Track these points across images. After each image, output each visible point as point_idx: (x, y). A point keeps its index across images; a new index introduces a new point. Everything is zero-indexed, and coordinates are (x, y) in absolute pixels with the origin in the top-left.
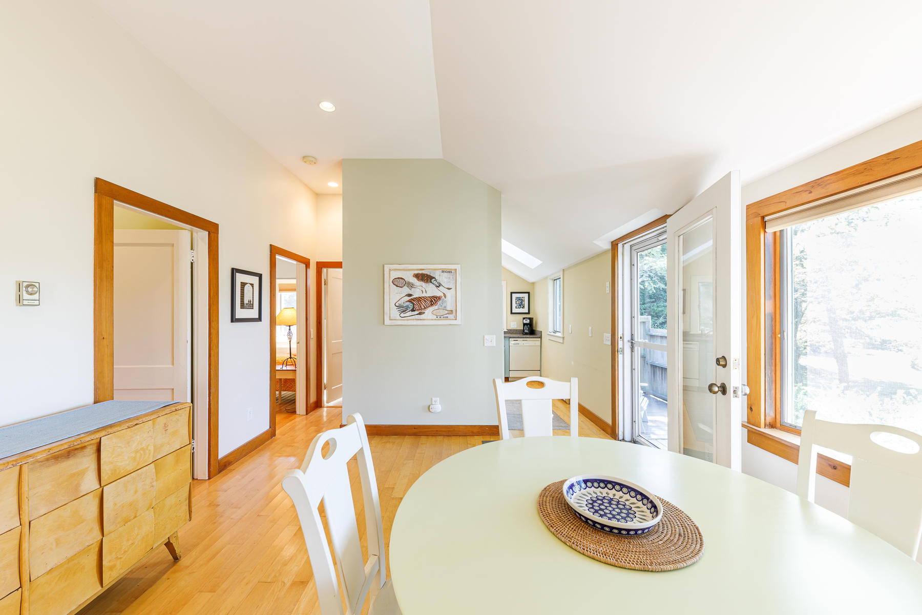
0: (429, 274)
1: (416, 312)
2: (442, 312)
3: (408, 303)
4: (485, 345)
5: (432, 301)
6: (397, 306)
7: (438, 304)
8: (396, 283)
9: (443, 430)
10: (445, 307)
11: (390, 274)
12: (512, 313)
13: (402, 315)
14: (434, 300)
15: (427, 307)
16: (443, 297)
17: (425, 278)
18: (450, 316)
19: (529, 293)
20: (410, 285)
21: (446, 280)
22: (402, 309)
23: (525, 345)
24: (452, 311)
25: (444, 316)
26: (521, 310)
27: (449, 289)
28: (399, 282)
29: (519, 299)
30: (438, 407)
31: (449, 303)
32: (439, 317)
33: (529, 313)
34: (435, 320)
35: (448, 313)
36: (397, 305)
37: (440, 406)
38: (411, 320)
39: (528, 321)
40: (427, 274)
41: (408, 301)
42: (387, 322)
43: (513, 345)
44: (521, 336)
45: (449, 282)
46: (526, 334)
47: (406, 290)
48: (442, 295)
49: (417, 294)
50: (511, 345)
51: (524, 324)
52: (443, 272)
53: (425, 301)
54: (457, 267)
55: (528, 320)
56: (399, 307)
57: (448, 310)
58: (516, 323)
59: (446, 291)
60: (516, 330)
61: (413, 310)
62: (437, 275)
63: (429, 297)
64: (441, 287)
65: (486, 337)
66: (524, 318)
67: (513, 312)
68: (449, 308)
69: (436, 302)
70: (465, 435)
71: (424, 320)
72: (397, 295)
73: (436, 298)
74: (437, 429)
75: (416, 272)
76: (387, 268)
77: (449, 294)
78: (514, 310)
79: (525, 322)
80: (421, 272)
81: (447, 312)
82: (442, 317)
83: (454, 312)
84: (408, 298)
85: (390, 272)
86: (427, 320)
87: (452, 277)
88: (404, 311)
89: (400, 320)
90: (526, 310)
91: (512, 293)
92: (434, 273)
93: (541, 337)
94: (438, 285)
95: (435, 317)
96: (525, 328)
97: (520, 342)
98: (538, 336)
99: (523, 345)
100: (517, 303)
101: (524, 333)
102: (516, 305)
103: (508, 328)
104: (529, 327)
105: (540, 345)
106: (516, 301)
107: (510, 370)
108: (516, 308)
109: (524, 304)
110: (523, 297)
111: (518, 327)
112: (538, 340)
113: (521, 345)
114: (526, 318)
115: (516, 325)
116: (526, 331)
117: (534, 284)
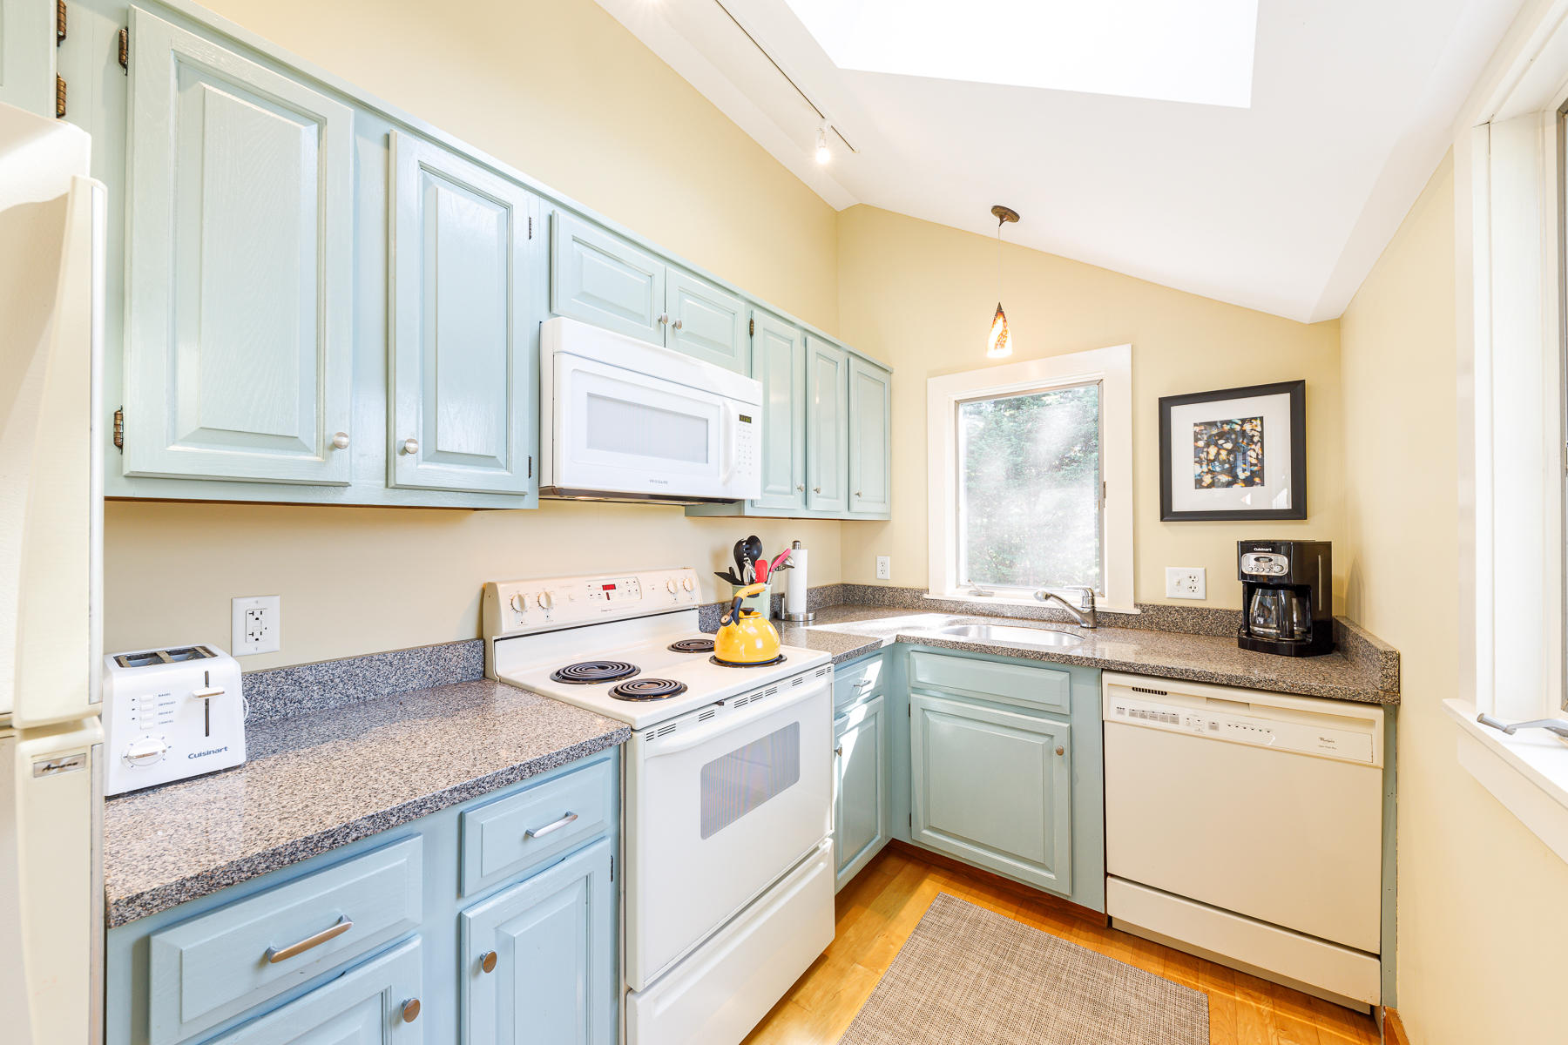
12: (1168, 513)
19: (1296, 391)
23: (1222, 733)
26: (1243, 498)
29: (1221, 435)
33: (1299, 511)
39: (1279, 566)
43: (1126, 718)
44: (1231, 661)
46: (1271, 648)
50: (1110, 714)
51: (1252, 585)
55: (1283, 560)
60: (1201, 613)
66: (1246, 547)
67: (1177, 507)
78: (1186, 498)
79: (1250, 564)
91: (1166, 404)
93: (1388, 702)
96: (1261, 603)
97: (1187, 703)
98: (1370, 680)
99: (1213, 734)
100: (1203, 456)
101: (1251, 643)
102: (1198, 469)
103: (1148, 598)
104: (1294, 601)
105: (1379, 760)
106: (1201, 444)
107: (1107, 874)
108: (1199, 483)
109: (1261, 461)
110: (1250, 420)
111: (1200, 594)
112: (1371, 723)
113: (1192, 731)
114: (1274, 546)
115: (1200, 584)
116: (1267, 629)
117: (1334, 328)
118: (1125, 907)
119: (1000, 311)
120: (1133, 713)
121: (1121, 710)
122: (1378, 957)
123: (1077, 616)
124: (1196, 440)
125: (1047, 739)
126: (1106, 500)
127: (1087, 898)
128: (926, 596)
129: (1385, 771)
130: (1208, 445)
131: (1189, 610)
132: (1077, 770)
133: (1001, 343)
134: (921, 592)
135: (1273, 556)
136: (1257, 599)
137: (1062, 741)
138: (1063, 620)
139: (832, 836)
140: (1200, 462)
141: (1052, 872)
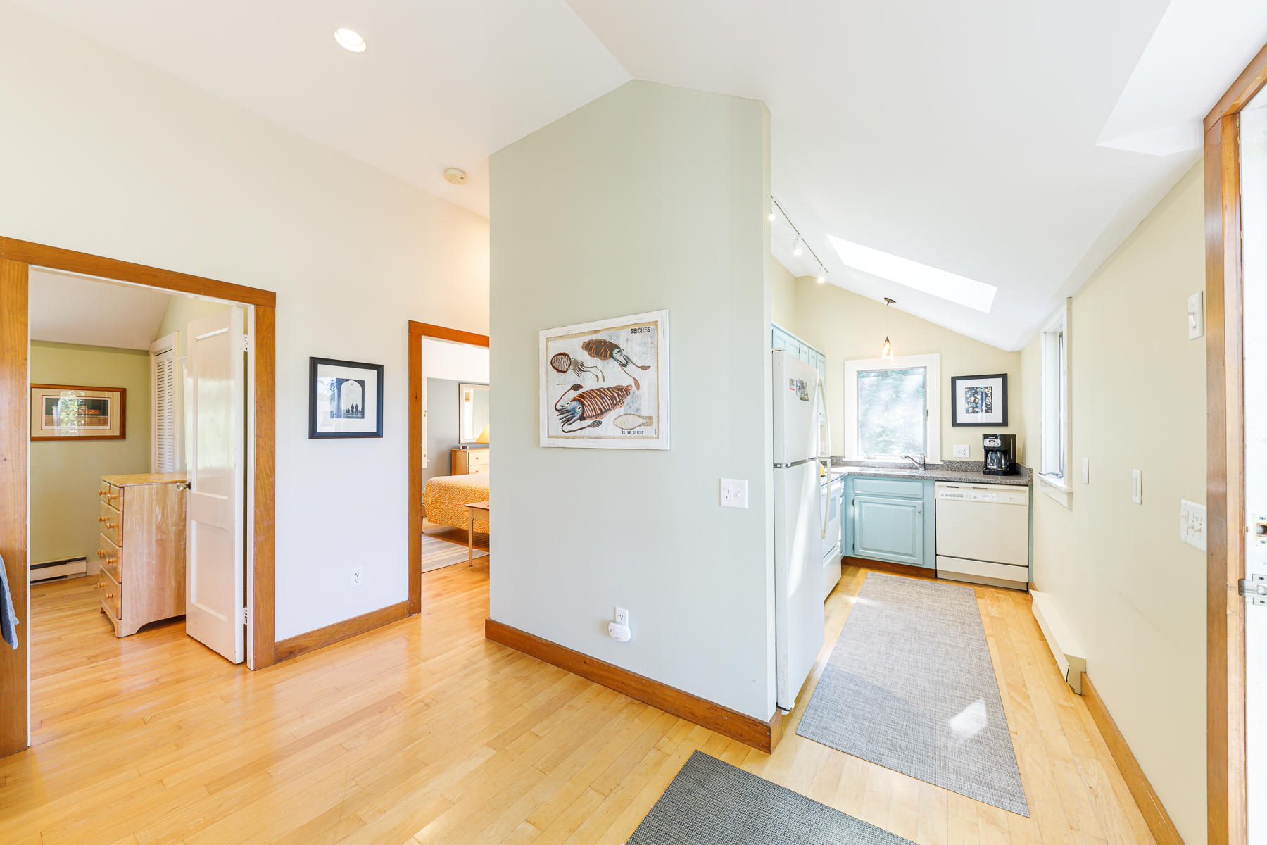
0: (607, 340)
1: (588, 422)
2: (633, 421)
3: (575, 404)
4: (724, 503)
5: (613, 398)
6: (558, 410)
7: (625, 404)
8: (556, 365)
9: (633, 684)
10: (638, 410)
11: (547, 347)
12: (954, 423)
13: (567, 428)
14: (617, 395)
15: (606, 411)
16: (634, 388)
17: (601, 349)
18: (648, 431)
19: (1004, 377)
20: (579, 367)
21: (637, 349)
22: (567, 416)
24: (650, 418)
25: (635, 430)
26: (982, 417)
27: (645, 368)
28: (561, 363)
29: (977, 392)
30: (624, 631)
31: (644, 400)
32: (627, 432)
33: (1005, 423)
34: (620, 438)
35: (643, 424)
36: (558, 407)
37: (628, 630)
38: (580, 437)
39: (997, 443)
40: (605, 341)
41: (574, 400)
42: (544, 441)
43: (945, 497)
44: (980, 477)
45: (645, 353)
46: (994, 473)
47: (571, 378)
48: (632, 383)
49: (589, 384)
50: (938, 498)
51: (988, 451)
52: (633, 331)
53: (603, 398)
54: (659, 316)
55: (999, 441)
56: (562, 411)
57: (643, 417)
58: (968, 446)
59: (638, 373)
60: (968, 463)
61: (582, 418)
62: (621, 340)
63: (608, 389)
64: (630, 366)
65: (726, 482)
66: (986, 437)
67: (958, 421)
68: (644, 413)
69: (621, 398)
70: (677, 714)
71: (600, 438)
72: (557, 389)
73: (621, 390)
74: (624, 681)
75: (587, 338)
76: (543, 336)
77: (646, 379)
78: (961, 418)
79: (987, 443)
80: (594, 337)
81: (641, 421)
82: (632, 432)
83: (655, 420)
84: (574, 394)
85: (547, 343)
86: (606, 438)
87: (649, 340)
88: (568, 420)
89: (561, 437)
90: (997, 416)
91: (954, 379)
92: (618, 336)
93: (1030, 485)
94: (624, 362)
95: (618, 432)
96: (991, 458)
97: (966, 491)
98: (1024, 480)
99: (975, 500)
100: (969, 401)
101: (987, 472)
102: (967, 406)
103: (946, 458)
104: (1003, 456)
105: (1028, 504)
106: (968, 396)
107: (937, 555)
108: (967, 411)
109: (991, 403)
110: (987, 388)
111: (967, 456)
112: (1025, 492)
113: (967, 499)
114: (996, 436)
115: (968, 452)
116: (993, 467)
117: (1018, 353)
118: (943, 565)
119: (887, 340)
120: (947, 495)
121: (942, 494)
122: (1028, 567)
123: (918, 465)
124: (966, 394)
125: (913, 508)
126: (928, 418)
127: (929, 565)
128: (844, 459)
129: (1029, 506)
130: (971, 397)
131: (963, 462)
132: (925, 519)
133: (889, 354)
134: (841, 458)
135: (995, 440)
136: (989, 456)
137: (920, 508)
138: (912, 467)
139: (841, 541)
140: (968, 403)
141: (914, 557)
